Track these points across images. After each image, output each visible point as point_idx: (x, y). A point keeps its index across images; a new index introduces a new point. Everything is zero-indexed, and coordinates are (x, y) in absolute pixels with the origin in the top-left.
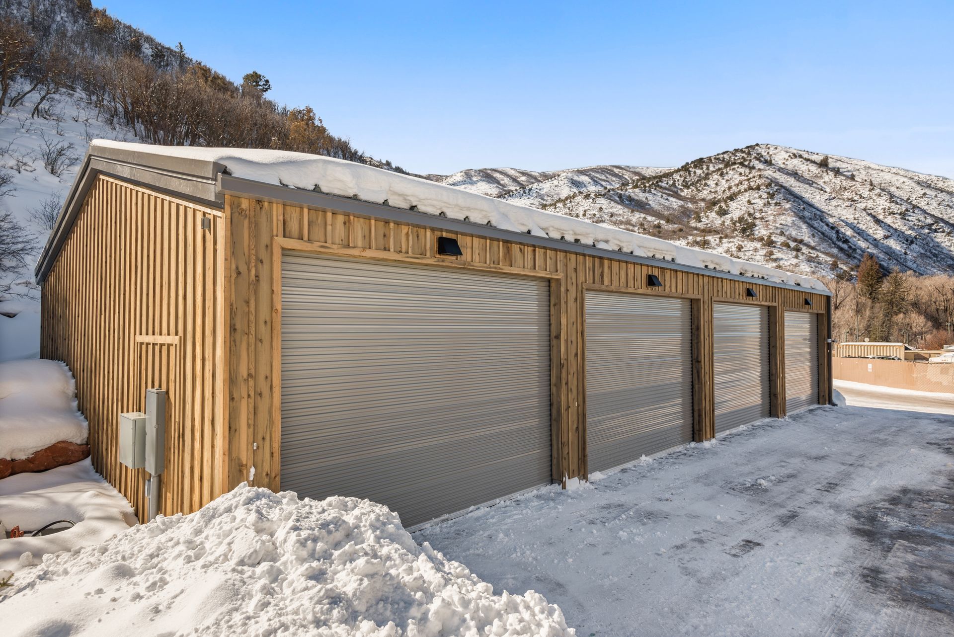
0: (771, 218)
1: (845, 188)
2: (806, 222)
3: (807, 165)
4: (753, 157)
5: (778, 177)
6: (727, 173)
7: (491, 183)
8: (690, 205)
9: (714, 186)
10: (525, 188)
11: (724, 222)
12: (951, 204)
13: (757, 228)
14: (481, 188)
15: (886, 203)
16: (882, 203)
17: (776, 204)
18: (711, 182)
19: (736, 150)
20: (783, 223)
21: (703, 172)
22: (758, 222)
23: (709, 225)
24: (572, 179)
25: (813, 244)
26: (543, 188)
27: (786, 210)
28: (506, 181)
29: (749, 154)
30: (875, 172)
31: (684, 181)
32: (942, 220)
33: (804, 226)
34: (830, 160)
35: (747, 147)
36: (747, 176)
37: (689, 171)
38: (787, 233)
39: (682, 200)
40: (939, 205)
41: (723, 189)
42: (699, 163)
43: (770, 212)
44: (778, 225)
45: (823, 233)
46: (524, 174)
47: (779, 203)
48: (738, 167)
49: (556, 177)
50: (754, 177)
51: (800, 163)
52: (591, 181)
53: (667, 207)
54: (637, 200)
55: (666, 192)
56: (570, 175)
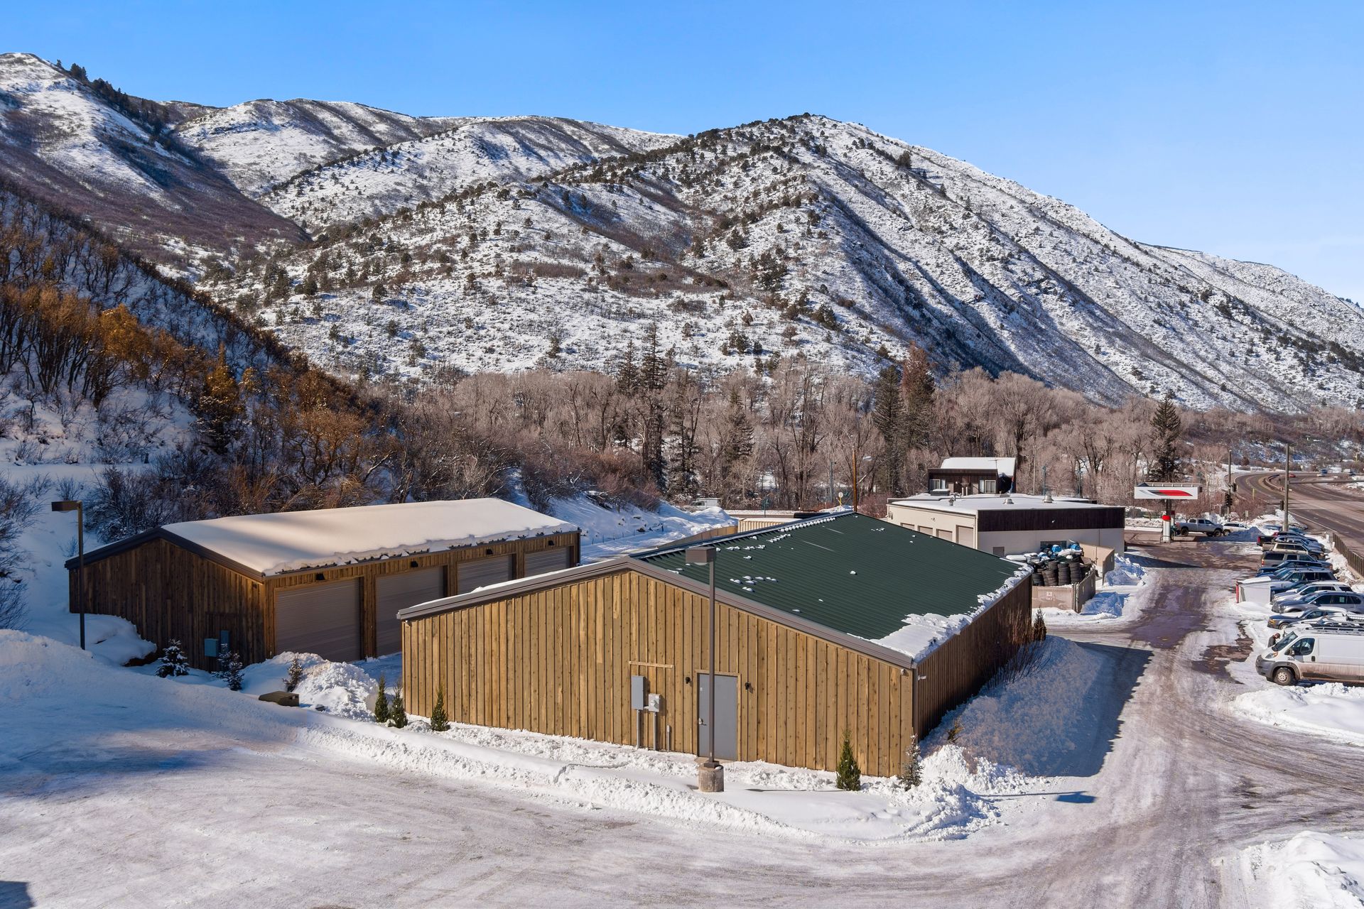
0: (811, 260)
1: (931, 209)
2: (861, 271)
3: (880, 162)
4: (798, 137)
5: (832, 183)
6: (754, 165)
7: (313, 133)
8: (689, 222)
9: (731, 186)
10: (385, 150)
11: (739, 260)
12: (1069, 249)
13: (788, 277)
14: (290, 142)
15: (984, 241)
16: (979, 239)
17: (821, 235)
18: (728, 180)
19: (773, 122)
20: (828, 269)
21: (716, 158)
22: (790, 265)
23: (716, 264)
24: (481, 139)
25: (868, 309)
26: (423, 154)
27: (833, 247)
28: (345, 129)
29: (792, 131)
30: (974, 185)
31: (682, 172)
32: (1055, 274)
33: (858, 279)
34: (913, 157)
35: (790, 119)
36: (785, 175)
37: (693, 154)
38: (831, 289)
39: (676, 210)
40: (1055, 248)
41: (745, 194)
42: (711, 138)
43: (810, 250)
44: (819, 274)
45: (885, 291)
46: (382, 117)
47: (825, 234)
48: (772, 157)
49: (450, 133)
50: (795, 179)
51: (870, 158)
52: (518, 146)
53: (649, 222)
54: (596, 205)
55: (652, 190)
56: (477, 130)
